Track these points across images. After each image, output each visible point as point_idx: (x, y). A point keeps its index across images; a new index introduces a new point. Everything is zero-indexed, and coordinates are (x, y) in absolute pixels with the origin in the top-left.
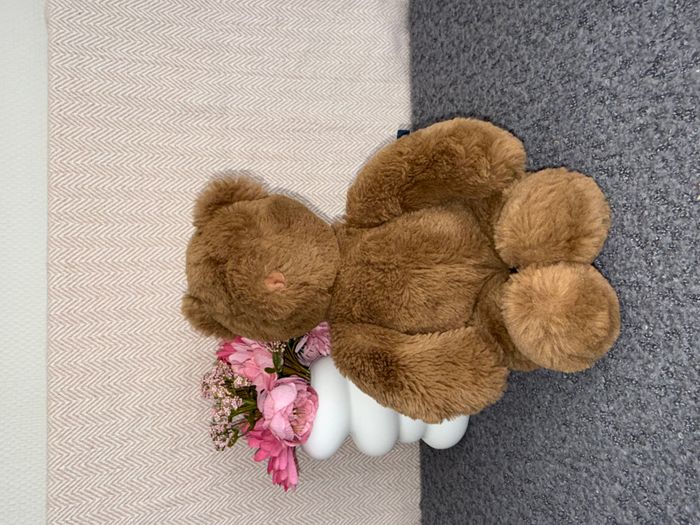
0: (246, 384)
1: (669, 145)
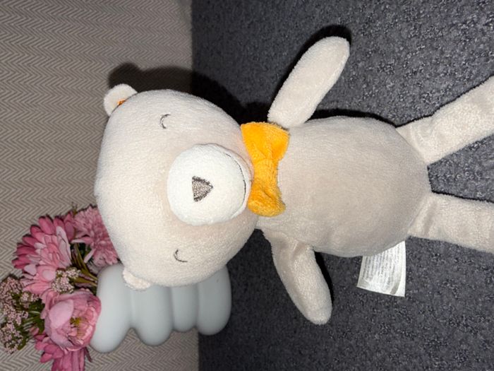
0: (32, 299)
1: (372, 93)
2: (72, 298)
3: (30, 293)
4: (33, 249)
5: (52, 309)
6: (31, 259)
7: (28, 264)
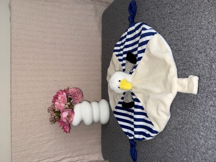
2: (68, 110)
3: (57, 109)
4: (57, 98)
5: (63, 113)
6: (57, 101)
7: (56, 102)
